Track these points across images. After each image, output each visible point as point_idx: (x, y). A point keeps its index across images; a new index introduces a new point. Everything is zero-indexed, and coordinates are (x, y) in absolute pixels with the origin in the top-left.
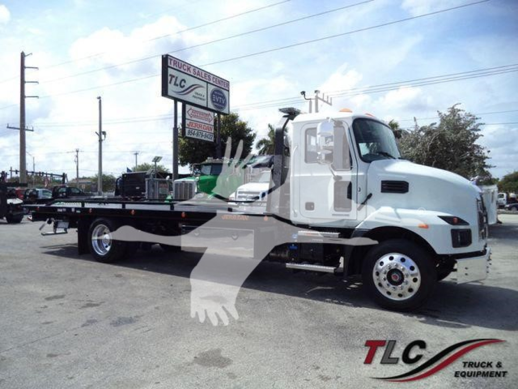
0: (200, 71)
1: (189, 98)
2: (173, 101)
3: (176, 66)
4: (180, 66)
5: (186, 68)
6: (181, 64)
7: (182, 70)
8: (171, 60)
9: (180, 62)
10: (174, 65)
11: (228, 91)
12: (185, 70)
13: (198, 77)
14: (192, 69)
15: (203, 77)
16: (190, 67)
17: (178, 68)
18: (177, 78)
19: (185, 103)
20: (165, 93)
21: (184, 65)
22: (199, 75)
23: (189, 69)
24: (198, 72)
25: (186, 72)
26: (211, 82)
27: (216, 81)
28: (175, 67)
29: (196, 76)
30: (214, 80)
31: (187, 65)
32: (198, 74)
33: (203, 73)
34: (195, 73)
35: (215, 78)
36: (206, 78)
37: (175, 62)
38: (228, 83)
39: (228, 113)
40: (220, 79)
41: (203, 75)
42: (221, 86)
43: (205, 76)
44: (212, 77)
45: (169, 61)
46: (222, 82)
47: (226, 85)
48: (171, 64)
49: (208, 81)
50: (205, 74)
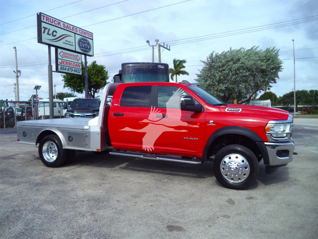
0: (69, 25)
1: (60, 44)
3: (49, 21)
4: (52, 21)
5: (57, 23)
6: (53, 20)
7: (53, 24)
8: (44, 16)
9: (52, 18)
10: (46, 21)
11: (92, 40)
12: (56, 24)
13: (67, 29)
14: (62, 24)
15: (71, 30)
16: (60, 22)
17: (50, 23)
18: (49, 29)
19: (57, 48)
20: (40, 41)
21: (55, 21)
22: (68, 28)
23: (59, 23)
24: (67, 26)
25: (57, 25)
26: (78, 33)
27: (82, 32)
28: (47, 22)
29: (65, 28)
30: (81, 32)
31: (57, 21)
32: (67, 28)
33: (71, 27)
34: (64, 27)
35: (81, 30)
36: (74, 30)
37: (47, 18)
38: (92, 34)
39: (93, 55)
40: (85, 31)
41: (71, 28)
42: (86, 36)
43: (73, 29)
44: (78, 29)
45: (42, 17)
46: (87, 33)
47: (91, 36)
48: (44, 19)
49: (75, 32)
50: (73, 27)
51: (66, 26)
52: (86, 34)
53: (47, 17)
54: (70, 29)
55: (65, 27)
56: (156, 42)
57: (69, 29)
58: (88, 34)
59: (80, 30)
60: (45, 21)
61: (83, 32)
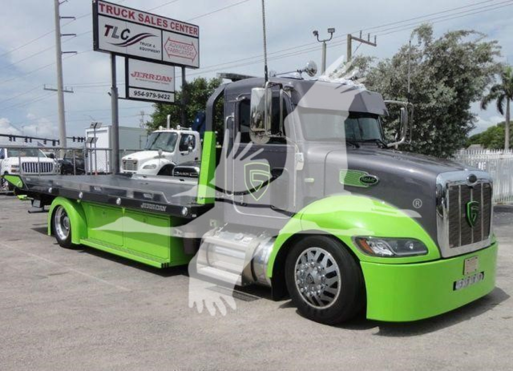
0: (150, 16)
1: (133, 50)
2: (109, 55)
3: (112, 13)
4: (117, 12)
5: (127, 14)
6: (119, 9)
7: (120, 16)
8: (102, 5)
9: (117, 7)
10: (107, 12)
11: (198, 38)
12: (126, 16)
13: (147, 23)
14: (136, 15)
15: (155, 24)
16: (133, 13)
17: (113, 15)
19: (127, 57)
20: (96, 47)
21: (123, 11)
22: (149, 21)
23: (131, 15)
24: (147, 17)
25: (127, 18)
26: (169, 28)
27: (177, 27)
28: (109, 14)
29: (144, 23)
30: (173, 26)
31: (127, 10)
32: (146, 21)
33: (155, 19)
34: (141, 19)
35: (175, 22)
36: (160, 24)
37: (109, 8)
38: (197, 27)
39: (197, 66)
40: (182, 24)
41: (155, 21)
42: (185, 33)
43: (158, 22)
44: (169, 22)
45: (99, 7)
46: (187, 27)
47: (194, 31)
48: (102, 10)
49: (163, 27)
50: (158, 19)
51: (144, 18)
52: (185, 28)
53: (108, 6)
54: (153, 23)
55: (142, 21)
56: (330, 34)
57: (150, 23)
58: (188, 29)
59: (172, 23)
60: (105, 12)
61: (179, 26)
